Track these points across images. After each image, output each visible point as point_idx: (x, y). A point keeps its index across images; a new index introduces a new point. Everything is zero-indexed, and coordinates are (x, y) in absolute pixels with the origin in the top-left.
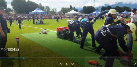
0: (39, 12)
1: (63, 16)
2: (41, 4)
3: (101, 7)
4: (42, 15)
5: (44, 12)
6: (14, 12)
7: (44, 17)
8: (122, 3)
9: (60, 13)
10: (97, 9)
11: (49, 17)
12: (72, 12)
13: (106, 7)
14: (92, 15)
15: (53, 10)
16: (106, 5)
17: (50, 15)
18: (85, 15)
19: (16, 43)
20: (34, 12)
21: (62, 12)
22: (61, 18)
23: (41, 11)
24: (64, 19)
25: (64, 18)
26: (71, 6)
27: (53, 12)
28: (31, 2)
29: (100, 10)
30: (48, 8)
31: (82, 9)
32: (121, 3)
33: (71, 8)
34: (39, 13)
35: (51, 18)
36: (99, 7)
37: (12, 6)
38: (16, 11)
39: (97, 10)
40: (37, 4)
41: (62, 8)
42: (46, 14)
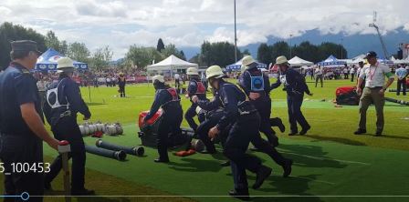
1: (137, 76)
2: (53, 35)
3: (258, 47)
8: (319, 32)
10: (247, 52)
12: (170, 61)
13: (272, 44)
15: (99, 56)
16: (270, 38)
17: (92, 76)
20: (39, 64)
21: (132, 63)
27: (100, 64)
28: (16, 27)
29: (255, 52)
30: (79, 49)
32: (315, 32)
33: (161, 50)
35: (97, 84)
36: (250, 45)
40: (39, 35)
41: (131, 50)
42: (80, 68)
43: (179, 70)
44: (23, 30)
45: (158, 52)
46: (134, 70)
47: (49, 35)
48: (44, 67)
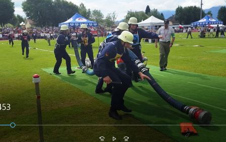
0: (79, 23)
2: (83, 5)
3: (219, 8)
5: (90, 22)
6: (28, 23)
10: (209, 13)
11: (100, 32)
12: (152, 20)
14: (196, 26)
15: (109, 18)
17: (103, 29)
18: (180, 28)
19: (34, 86)
20: (69, 23)
23: (85, 20)
26: (148, 8)
27: (109, 23)
29: (216, 14)
30: (98, 13)
31: (174, 13)
33: (148, 12)
34: (79, 25)
36: (213, 8)
37: (25, 10)
38: (32, 22)
39: (209, 15)
40: (75, 5)
41: (128, 14)
42: (93, 25)
43: (156, 26)
44: (67, 3)
45: (146, 15)
47: (81, 5)
48: (73, 25)
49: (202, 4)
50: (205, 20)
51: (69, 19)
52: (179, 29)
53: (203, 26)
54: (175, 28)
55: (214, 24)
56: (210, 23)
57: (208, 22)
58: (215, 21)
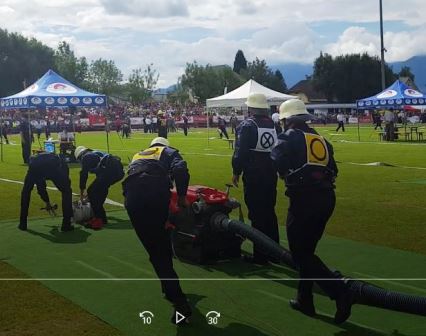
0: (56, 98)
1: (197, 114)
2: (68, 47)
4: (72, 109)
7: (85, 121)
9: (174, 97)
10: (406, 73)
11: (112, 117)
15: (136, 81)
17: (120, 110)
18: (331, 111)
20: (29, 98)
21: (190, 92)
22: (185, 127)
24: (200, 132)
25: (202, 125)
26: (240, 56)
27: (138, 94)
28: (14, 36)
30: (106, 69)
31: (311, 72)
33: (242, 69)
34: (56, 103)
36: (414, 59)
39: (404, 80)
40: (47, 48)
41: (188, 71)
42: (93, 104)
44: (23, 41)
45: (235, 73)
46: (192, 105)
47: (61, 48)
48: (39, 101)
49: (383, 50)
50: (394, 93)
51: (28, 86)
52: (325, 113)
53: (391, 110)
54: (316, 112)
55: (418, 104)
56: (408, 102)
57: (404, 100)
58: (421, 95)
